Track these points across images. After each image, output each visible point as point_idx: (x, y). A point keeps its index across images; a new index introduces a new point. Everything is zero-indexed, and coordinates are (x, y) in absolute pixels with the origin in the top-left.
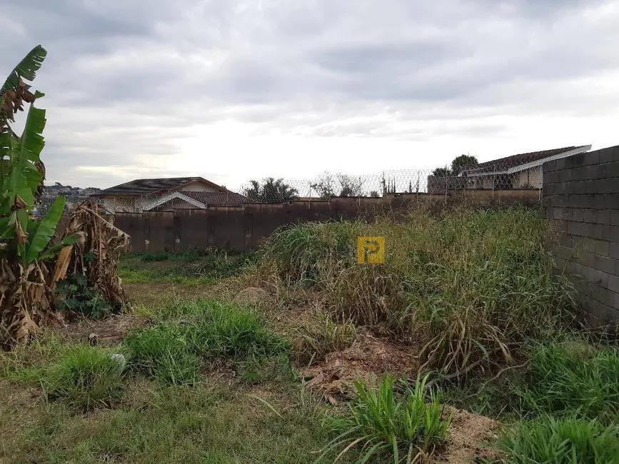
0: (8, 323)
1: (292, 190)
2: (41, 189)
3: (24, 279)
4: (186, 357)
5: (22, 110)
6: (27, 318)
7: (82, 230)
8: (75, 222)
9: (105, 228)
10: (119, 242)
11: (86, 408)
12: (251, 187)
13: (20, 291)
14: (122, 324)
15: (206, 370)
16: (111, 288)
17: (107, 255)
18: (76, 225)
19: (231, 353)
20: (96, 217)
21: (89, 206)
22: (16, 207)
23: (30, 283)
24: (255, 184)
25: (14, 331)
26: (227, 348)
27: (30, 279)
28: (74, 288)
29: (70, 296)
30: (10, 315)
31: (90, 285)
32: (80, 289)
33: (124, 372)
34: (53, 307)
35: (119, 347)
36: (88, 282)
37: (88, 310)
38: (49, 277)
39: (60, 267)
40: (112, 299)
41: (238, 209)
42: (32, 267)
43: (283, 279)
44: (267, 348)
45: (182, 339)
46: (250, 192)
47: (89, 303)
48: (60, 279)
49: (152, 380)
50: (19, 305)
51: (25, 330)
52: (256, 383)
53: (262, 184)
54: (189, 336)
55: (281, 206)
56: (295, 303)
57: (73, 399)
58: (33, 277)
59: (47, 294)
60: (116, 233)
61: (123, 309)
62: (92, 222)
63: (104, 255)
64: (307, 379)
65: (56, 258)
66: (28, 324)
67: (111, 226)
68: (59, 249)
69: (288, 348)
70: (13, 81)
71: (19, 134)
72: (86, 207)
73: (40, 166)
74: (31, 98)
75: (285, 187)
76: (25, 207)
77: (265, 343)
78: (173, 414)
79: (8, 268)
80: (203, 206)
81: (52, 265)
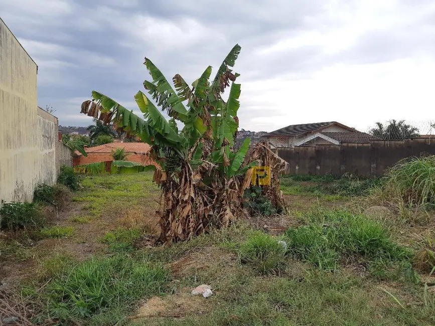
0: (218, 213)
1: (413, 129)
2: (236, 133)
3: (227, 187)
4: (328, 251)
5: (229, 86)
6: (228, 211)
7: (259, 159)
8: (256, 153)
9: (273, 158)
10: (281, 167)
11: (263, 272)
12: (377, 128)
13: (225, 194)
14: (283, 221)
15: (342, 263)
16: (276, 196)
17: (273, 175)
18: (256, 156)
19: (363, 253)
20: (267, 150)
21: (264, 143)
22: (224, 144)
23: (230, 190)
24: (380, 125)
25: (221, 217)
26: (359, 249)
27: (231, 187)
28: (254, 195)
29: (251, 200)
30: (220, 207)
31: (263, 194)
32: (258, 196)
33: (286, 254)
34: (242, 206)
35: (283, 236)
36: (262, 192)
37: (263, 210)
38: (241, 186)
39: (247, 181)
40: (276, 204)
41: (365, 145)
42: (231, 180)
43: (406, 201)
44: (392, 254)
45: (325, 237)
46: (375, 131)
47: (263, 205)
48: (246, 188)
49: (304, 262)
50: (224, 202)
51: (227, 217)
52: (383, 279)
53: (386, 125)
54: (330, 236)
55: (402, 142)
56: (416, 222)
57: (255, 265)
58: (232, 186)
59: (239, 197)
60: (279, 161)
61: (284, 211)
62: (265, 154)
63: (272, 175)
64: (429, 285)
65: (244, 175)
66: (228, 214)
67: (276, 156)
68: (247, 170)
69: (411, 257)
70: (223, 68)
71: (226, 101)
72: (262, 144)
73: (236, 119)
74: (233, 78)
75: (406, 127)
76: (229, 144)
77: (390, 250)
78: (320, 288)
79: (219, 180)
80: (337, 143)
81: (242, 180)
